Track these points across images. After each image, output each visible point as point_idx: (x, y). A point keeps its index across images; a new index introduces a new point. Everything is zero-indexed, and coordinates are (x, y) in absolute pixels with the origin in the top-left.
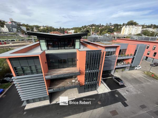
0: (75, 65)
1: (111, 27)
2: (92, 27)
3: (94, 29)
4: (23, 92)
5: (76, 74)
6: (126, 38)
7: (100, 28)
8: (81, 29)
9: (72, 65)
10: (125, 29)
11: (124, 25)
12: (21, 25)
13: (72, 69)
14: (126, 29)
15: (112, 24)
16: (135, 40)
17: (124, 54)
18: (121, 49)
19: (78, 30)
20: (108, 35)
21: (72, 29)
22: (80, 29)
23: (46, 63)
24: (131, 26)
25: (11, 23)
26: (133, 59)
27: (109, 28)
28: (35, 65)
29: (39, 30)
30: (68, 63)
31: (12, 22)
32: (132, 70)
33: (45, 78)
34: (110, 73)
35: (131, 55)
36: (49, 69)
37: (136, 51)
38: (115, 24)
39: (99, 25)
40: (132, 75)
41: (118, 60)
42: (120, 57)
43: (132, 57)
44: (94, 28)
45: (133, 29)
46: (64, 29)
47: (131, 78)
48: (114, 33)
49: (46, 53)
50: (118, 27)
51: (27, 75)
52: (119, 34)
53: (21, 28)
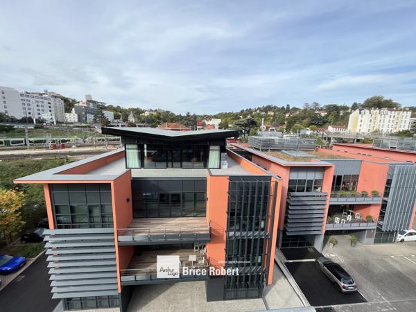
0: (201, 212)
1: (318, 112)
2: (266, 112)
3: (272, 118)
4: (61, 274)
5: (199, 239)
6: (364, 142)
7: (287, 115)
8: (239, 118)
9: (195, 211)
10: (360, 118)
11: (355, 107)
12: (106, 108)
13: (192, 223)
14: (363, 119)
15: (322, 106)
16: (389, 149)
17: (353, 189)
18: (342, 174)
19: (229, 118)
20: (308, 133)
21: (216, 117)
22: (236, 117)
23: (128, 200)
24: (377, 111)
25: (85, 105)
26: (384, 206)
27: (312, 115)
28: (101, 205)
29: (139, 118)
30: (183, 206)
31: (89, 101)
32: (385, 241)
33: (118, 241)
34: (311, 244)
35: (375, 194)
36: (134, 218)
37: (389, 182)
38: (330, 105)
39: (285, 107)
40: (385, 259)
41: (331, 206)
42: (336, 199)
43: (379, 201)
44: (273, 114)
45: (382, 119)
46: (195, 117)
47: (384, 272)
48: (327, 128)
49: (132, 176)
50: (339, 113)
51: (79, 227)
52: (341, 131)
53: (103, 114)
